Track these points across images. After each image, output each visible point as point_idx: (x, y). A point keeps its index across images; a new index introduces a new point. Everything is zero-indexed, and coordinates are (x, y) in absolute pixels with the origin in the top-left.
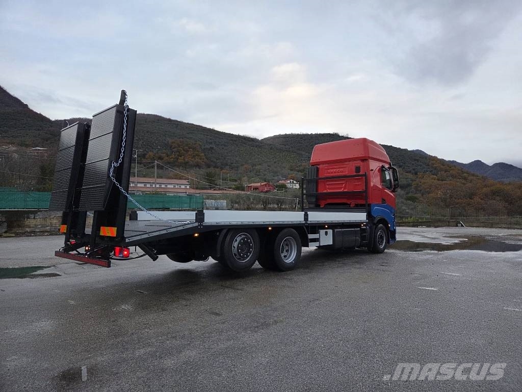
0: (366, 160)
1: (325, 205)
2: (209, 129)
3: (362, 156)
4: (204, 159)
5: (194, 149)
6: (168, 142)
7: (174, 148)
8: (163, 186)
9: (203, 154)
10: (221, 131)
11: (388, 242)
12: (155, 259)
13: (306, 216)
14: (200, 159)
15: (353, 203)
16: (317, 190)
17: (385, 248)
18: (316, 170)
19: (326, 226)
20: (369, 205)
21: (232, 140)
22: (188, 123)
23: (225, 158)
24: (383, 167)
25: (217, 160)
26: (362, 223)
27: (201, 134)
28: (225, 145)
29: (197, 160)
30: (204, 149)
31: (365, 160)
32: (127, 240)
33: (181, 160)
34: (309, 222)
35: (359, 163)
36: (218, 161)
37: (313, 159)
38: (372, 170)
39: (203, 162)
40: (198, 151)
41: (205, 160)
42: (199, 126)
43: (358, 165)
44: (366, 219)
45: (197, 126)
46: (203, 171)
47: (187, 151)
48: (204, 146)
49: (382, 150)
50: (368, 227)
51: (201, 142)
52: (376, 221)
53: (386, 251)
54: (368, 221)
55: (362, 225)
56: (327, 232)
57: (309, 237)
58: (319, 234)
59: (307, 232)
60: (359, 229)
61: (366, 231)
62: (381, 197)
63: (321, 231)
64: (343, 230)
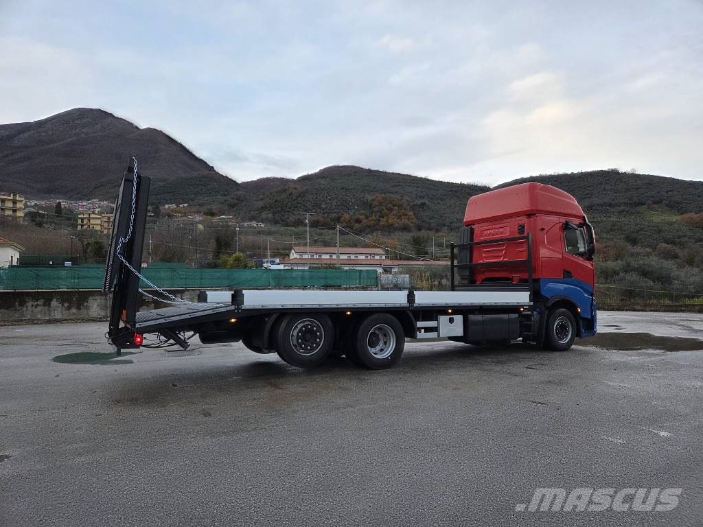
0: (535, 214)
1: (483, 280)
2: (421, 179)
3: (526, 209)
4: (413, 219)
5: (400, 206)
6: (367, 200)
7: (374, 207)
8: (353, 257)
9: (412, 213)
10: (437, 180)
11: (577, 334)
14: (408, 220)
15: (516, 276)
16: (471, 260)
17: (571, 342)
18: (469, 231)
19: (450, 311)
20: (536, 281)
21: (451, 191)
22: (393, 173)
23: (441, 217)
24: (567, 224)
25: (430, 219)
26: (522, 306)
27: (410, 186)
28: (442, 200)
29: (405, 221)
30: (413, 205)
31: (529, 214)
32: (137, 326)
33: (383, 222)
34: (415, 305)
35: (523, 220)
36: (431, 221)
37: (468, 217)
38: (543, 229)
39: (412, 223)
40: (405, 209)
41: (415, 220)
42: (407, 175)
43: (521, 223)
44: (528, 301)
45: (404, 175)
46: (408, 236)
47: (391, 210)
48: (414, 202)
49: (571, 199)
50: (535, 313)
51: (409, 196)
52: (549, 304)
53: (573, 347)
54: (532, 303)
55: (522, 309)
56: (453, 318)
57: (418, 326)
58: (437, 322)
59: (413, 318)
60: (518, 315)
61: (532, 317)
62: (562, 268)
63: (441, 317)
64: (482, 315)
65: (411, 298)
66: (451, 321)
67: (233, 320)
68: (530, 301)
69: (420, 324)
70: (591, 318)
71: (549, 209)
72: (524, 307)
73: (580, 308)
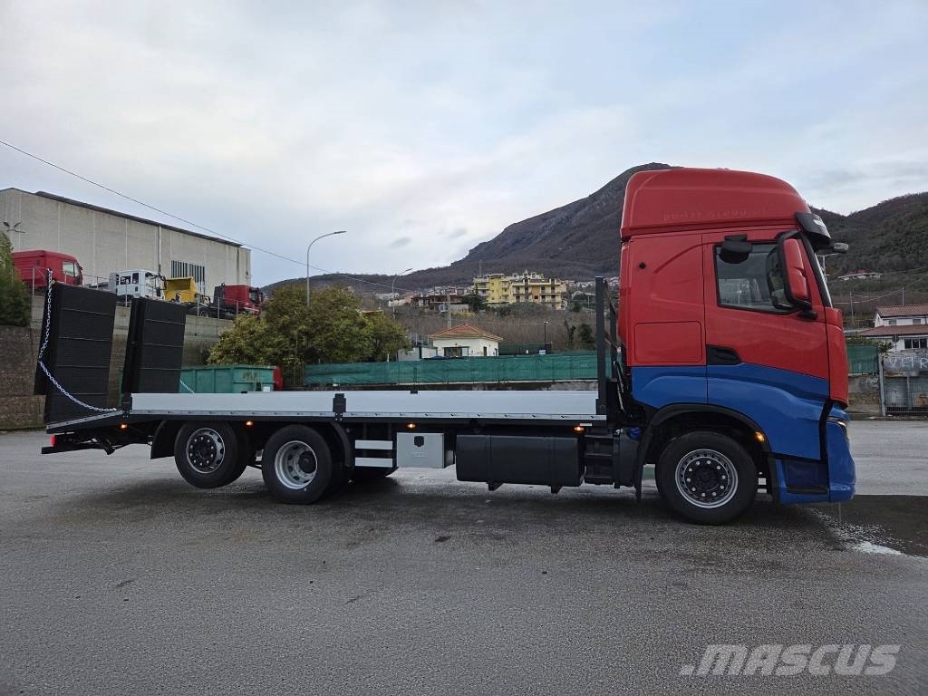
0: (630, 237)
12: (110, 452)
19: (411, 426)
26: (578, 422)
32: (48, 427)
38: (642, 266)
44: (592, 412)
52: (659, 420)
54: (604, 417)
55: (579, 429)
56: (422, 438)
57: (356, 447)
58: (391, 442)
59: (343, 434)
60: (576, 439)
61: (616, 446)
62: (704, 342)
63: (400, 436)
64: (489, 436)
65: (339, 403)
66: (419, 442)
67: (123, 426)
68: (598, 412)
69: (361, 444)
70: (819, 459)
71: (666, 220)
72: (581, 425)
73: (762, 433)
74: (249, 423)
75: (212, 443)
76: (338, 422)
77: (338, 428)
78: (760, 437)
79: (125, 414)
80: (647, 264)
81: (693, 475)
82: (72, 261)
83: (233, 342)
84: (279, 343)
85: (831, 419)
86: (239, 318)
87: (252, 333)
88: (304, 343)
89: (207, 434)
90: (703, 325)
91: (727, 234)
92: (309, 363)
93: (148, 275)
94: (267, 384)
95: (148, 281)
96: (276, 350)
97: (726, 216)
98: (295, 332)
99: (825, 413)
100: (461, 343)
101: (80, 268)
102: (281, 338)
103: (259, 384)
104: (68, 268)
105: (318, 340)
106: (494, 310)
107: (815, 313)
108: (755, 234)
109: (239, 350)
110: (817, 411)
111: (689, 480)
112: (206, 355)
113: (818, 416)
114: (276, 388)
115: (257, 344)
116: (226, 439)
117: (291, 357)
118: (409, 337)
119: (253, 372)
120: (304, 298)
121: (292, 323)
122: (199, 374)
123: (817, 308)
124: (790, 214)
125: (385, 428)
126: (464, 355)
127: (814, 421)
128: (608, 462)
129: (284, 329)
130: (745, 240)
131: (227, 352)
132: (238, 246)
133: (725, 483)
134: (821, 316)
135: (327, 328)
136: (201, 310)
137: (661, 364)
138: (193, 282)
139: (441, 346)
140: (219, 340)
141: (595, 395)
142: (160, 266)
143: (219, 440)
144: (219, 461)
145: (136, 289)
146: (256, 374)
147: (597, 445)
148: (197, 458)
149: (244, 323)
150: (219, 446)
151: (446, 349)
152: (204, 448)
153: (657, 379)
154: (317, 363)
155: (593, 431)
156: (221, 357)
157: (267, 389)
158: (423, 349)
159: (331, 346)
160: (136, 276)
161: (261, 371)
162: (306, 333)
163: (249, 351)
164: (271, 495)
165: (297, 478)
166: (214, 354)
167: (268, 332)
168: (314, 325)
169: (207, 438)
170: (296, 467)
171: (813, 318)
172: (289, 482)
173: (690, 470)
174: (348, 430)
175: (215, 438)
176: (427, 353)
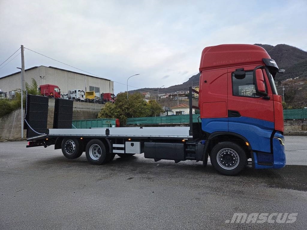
0: (202, 71)
12: (46, 147)
13: (107, 131)
19: (129, 139)
34: (109, 136)
44: (188, 135)
54: (192, 137)
55: (184, 141)
57: (113, 146)
58: (124, 145)
59: (109, 142)
60: (183, 144)
61: (196, 147)
62: (227, 109)
63: (127, 143)
64: (154, 143)
66: (132, 145)
67: (47, 139)
68: (190, 135)
69: (115, 145)
70: (270, 152)
71: (214, 64)
72: (184, 139)
73: (248, 142)
74: (81, 138)
75: (72, 145)
76: (107, 138)
77: (107, 140)
78: (247, 144)
79: (47, 135)
80: (207, 81)
81: (223, 158)
82: (57, 87)
83: (104, 111)
84: (119, 111)
85: (275, 137)
86: (107, 103)
87: (110, 108)
88: (126, 111)
89: (70, 142)
90: (227, 103)
91: (236, 68)
92: (128, 118)
93: (79, 91)
94: (114, 124)
95: (79, 93)
96: (118, 113)
97: (236, 61)
98: (124, 108)
99: (273, 135)
100: (181, 110)
101: (60, 89)
102: (119, 110)
103: (111, 125)
104: (56, 89)
105: (131, 110)
106: (196, 98)
107: (269, 97)
108: (246, 68)
109: (106, 114)
110: (269, 134)
111: (222, 159)
112: (97, 115)
113: (270, 136)
114: (117, 126)
115: (112, 112)
116: (75, 143)
117: (123, 115)
118: (164, 108)
119: (109, 121)
120: (126, 97)
121: (123, 105)
122: (93, 122)
123: (270, 95)
124: (260, 59)
125: (122, 140)
126: (183, 114)
127: (268, 138)
128: (194, 152)
129: (120, 107)
130: (243, 70)
131: (103, 114)
132: (109, 80)
133: (235, 160)
134: (271, 98)
135: (133, 106)
136: (96, 101)
137: (212, 117)
138: (94, 93)
139: (175, 111)
140: (100, 111)
141: (188, 128)
142: (86, 88)
143: (74, 144)
144: (74, 151)
145: (76, 95)
146: (110, 121)
147: (191, 146)
148: (68, 149)
149: (108, 105)
150: (74, 146)
151: (176, 112)
152: (70, 146)
153: (210, 123)
154: (132, 117)
155: (189, 141)
156: (101, 116)
157: (113, 126)
158: (168, 112)
159: (135, 112)
160: (75, 91)
161: (112, 121)
162: (127, 108)
163: (109, 114)
164: (89, 162)
165: (97, 156)
166: (99, 115)
167: (116, 108)
168: (130, 105)
169: (70, 143)
170: (97, 153)
171: (268, 99)
172: (94, 157)
173: (222, 156)
174: (111, 141)
175: (72, 143)
176: (170, 113)
